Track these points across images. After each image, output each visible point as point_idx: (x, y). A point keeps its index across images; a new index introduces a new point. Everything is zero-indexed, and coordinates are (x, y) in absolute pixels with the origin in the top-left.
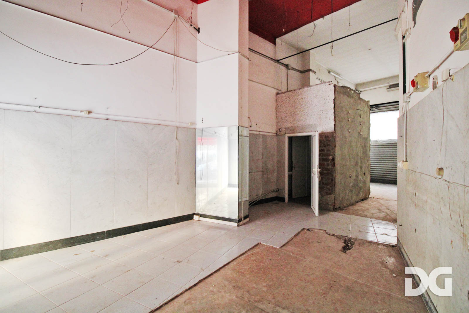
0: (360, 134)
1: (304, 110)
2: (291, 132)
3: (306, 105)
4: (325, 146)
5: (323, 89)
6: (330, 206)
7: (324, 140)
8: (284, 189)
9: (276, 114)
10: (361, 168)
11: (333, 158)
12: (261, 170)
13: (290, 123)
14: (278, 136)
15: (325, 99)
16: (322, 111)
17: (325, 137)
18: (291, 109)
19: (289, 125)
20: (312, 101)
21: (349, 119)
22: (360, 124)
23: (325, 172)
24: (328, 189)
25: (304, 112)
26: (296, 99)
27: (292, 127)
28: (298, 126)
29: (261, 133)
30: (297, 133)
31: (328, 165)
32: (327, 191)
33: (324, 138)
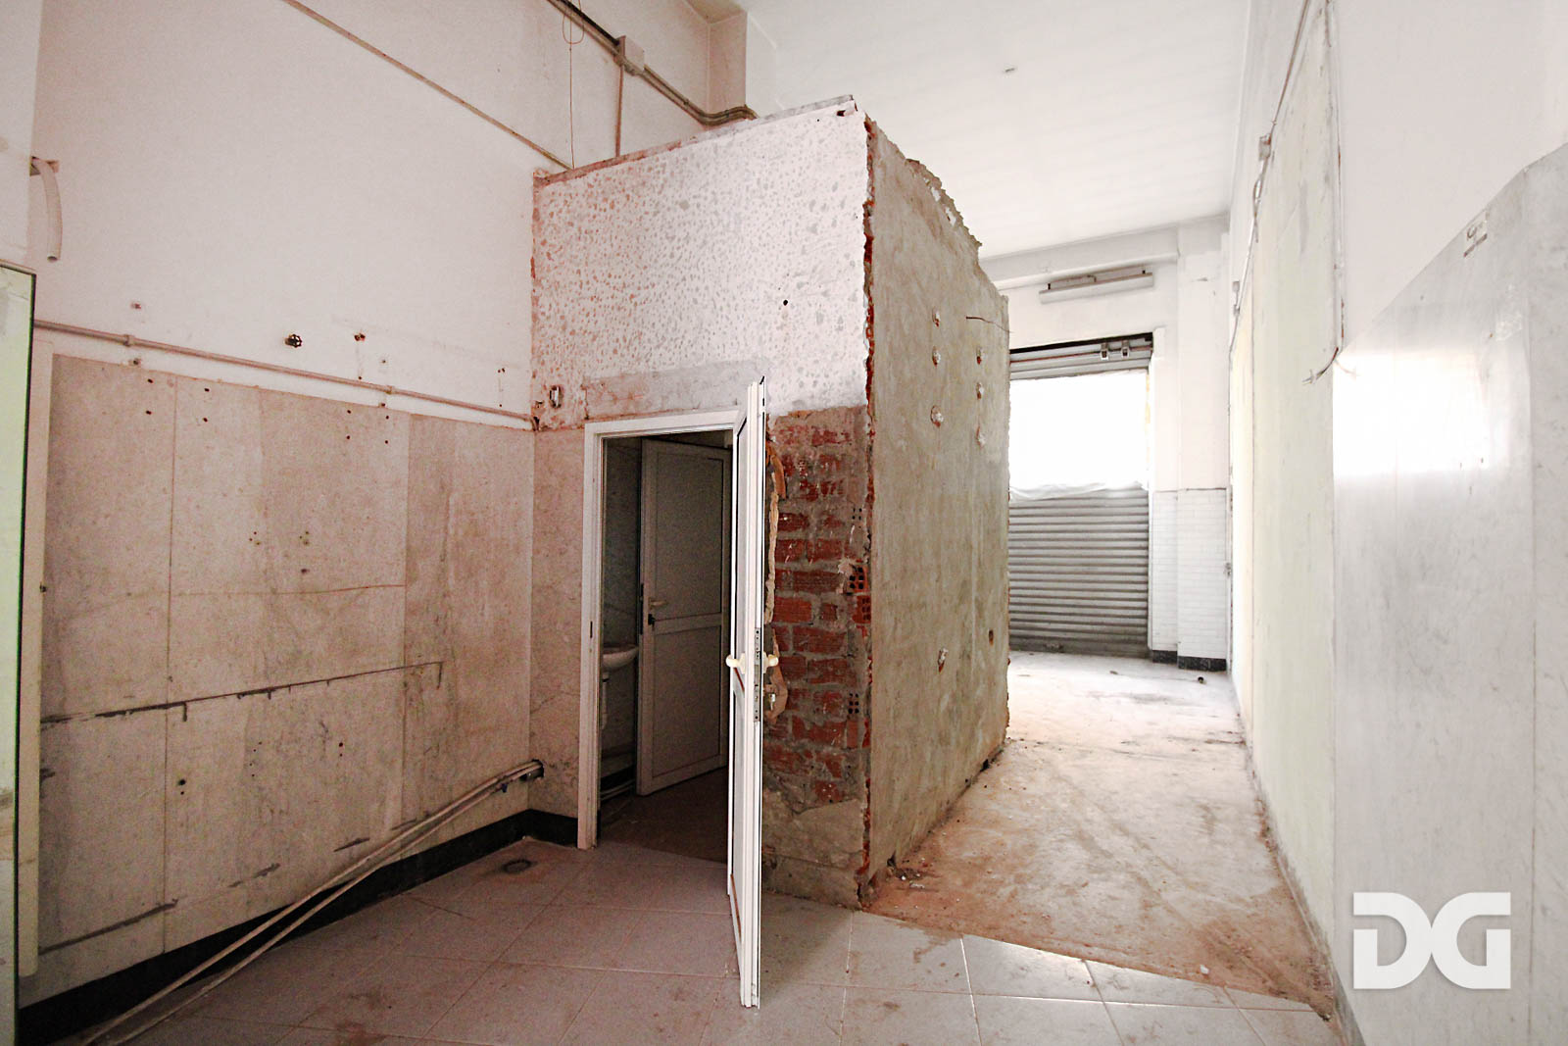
0: (979, 443)
1: (694, 271)
2: (617, 409)
3: (705, 243)
4: (812, 497)
5: (806, 143)
6: (836, 874)
7: (803, 459)
8: (571, 763)
9: (535, 300)
10: (980, 609)
11: (861, 570)
12: (392, 655)
13: (615, 352)
14: (543, 435)
15: (813, 203)
16: (798, 279)
17: (816, 441)
18: (618, 271)
19: (604, 369)
20: (738, 215)
21: (938, 356)
22: (979, 396)
23: (809, 656)
24: (828, 764)
25: (696, 283)
26: (652, 210)
27: (623, 376)
28: (656, 375)
29: (393, 402)
30: (651, 415)
31: (829, 612)
32: (822, 778)
33: (807, 447)
